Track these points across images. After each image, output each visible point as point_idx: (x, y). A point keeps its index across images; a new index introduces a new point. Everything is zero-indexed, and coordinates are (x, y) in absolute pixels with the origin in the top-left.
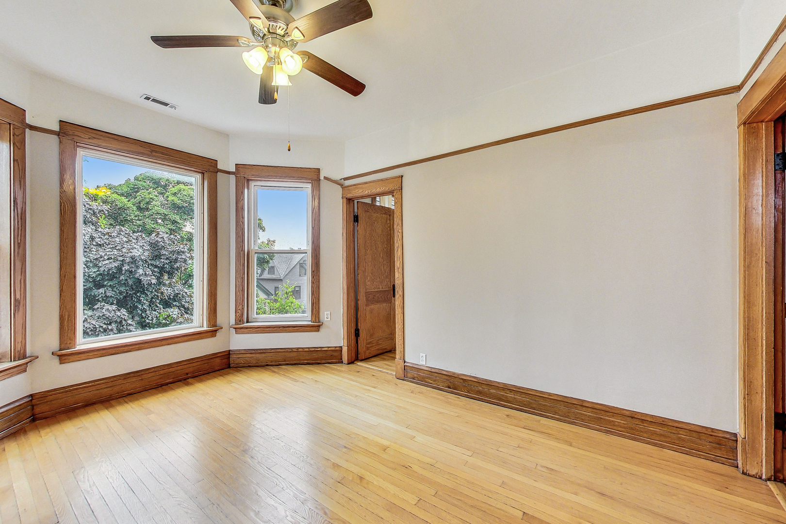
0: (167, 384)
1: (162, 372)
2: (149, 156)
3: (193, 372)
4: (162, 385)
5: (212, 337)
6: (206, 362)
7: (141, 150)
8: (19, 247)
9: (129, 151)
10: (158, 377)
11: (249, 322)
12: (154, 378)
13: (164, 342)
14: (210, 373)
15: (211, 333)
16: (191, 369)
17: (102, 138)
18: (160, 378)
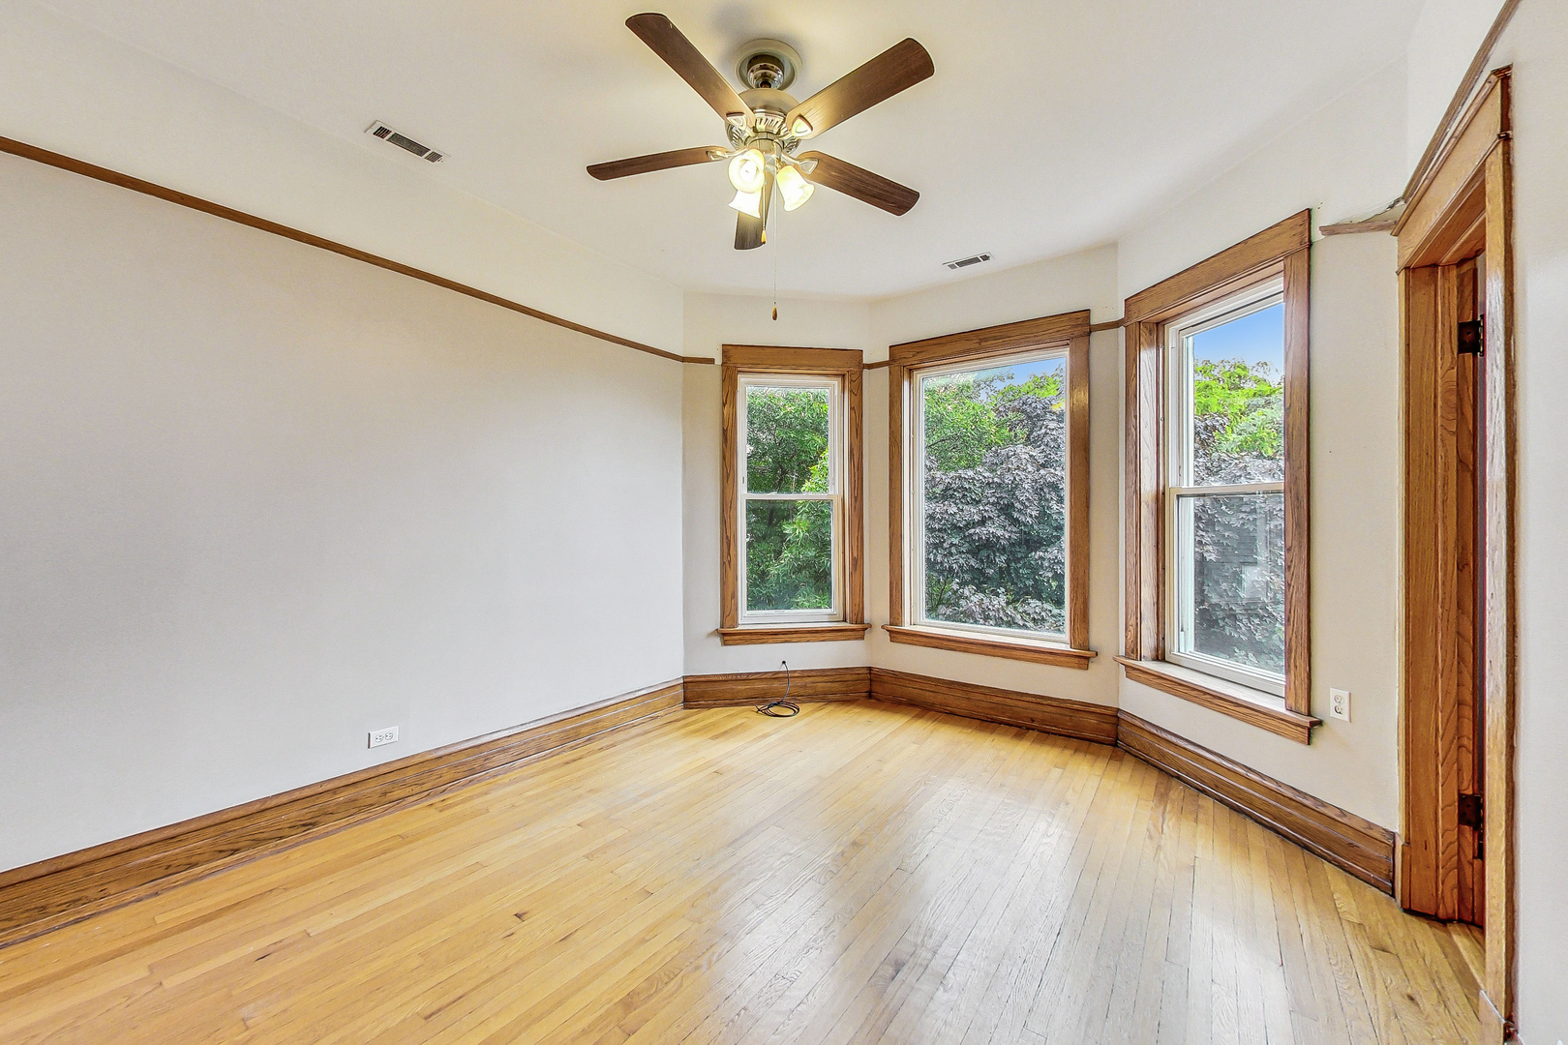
0: (1001, 723)
1: (995, 699)
2: (977, 350)
3: (1043, 722)
4: (993, 721)
5: (1080, 668)
6: (1067, 712)
7: (967, 345)
8: (856, 501)
9: (953, 354)
10: (989, 705)
11: (1163, 660)
12: (984, 704)
13: (997, 651)
14: (1074, 738)
15: (1076, 660)
16: (1040, 716)
17: (925, 348)
18: (992, 708)
